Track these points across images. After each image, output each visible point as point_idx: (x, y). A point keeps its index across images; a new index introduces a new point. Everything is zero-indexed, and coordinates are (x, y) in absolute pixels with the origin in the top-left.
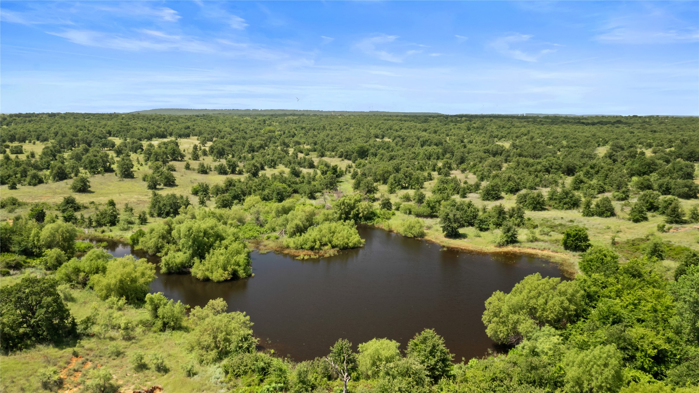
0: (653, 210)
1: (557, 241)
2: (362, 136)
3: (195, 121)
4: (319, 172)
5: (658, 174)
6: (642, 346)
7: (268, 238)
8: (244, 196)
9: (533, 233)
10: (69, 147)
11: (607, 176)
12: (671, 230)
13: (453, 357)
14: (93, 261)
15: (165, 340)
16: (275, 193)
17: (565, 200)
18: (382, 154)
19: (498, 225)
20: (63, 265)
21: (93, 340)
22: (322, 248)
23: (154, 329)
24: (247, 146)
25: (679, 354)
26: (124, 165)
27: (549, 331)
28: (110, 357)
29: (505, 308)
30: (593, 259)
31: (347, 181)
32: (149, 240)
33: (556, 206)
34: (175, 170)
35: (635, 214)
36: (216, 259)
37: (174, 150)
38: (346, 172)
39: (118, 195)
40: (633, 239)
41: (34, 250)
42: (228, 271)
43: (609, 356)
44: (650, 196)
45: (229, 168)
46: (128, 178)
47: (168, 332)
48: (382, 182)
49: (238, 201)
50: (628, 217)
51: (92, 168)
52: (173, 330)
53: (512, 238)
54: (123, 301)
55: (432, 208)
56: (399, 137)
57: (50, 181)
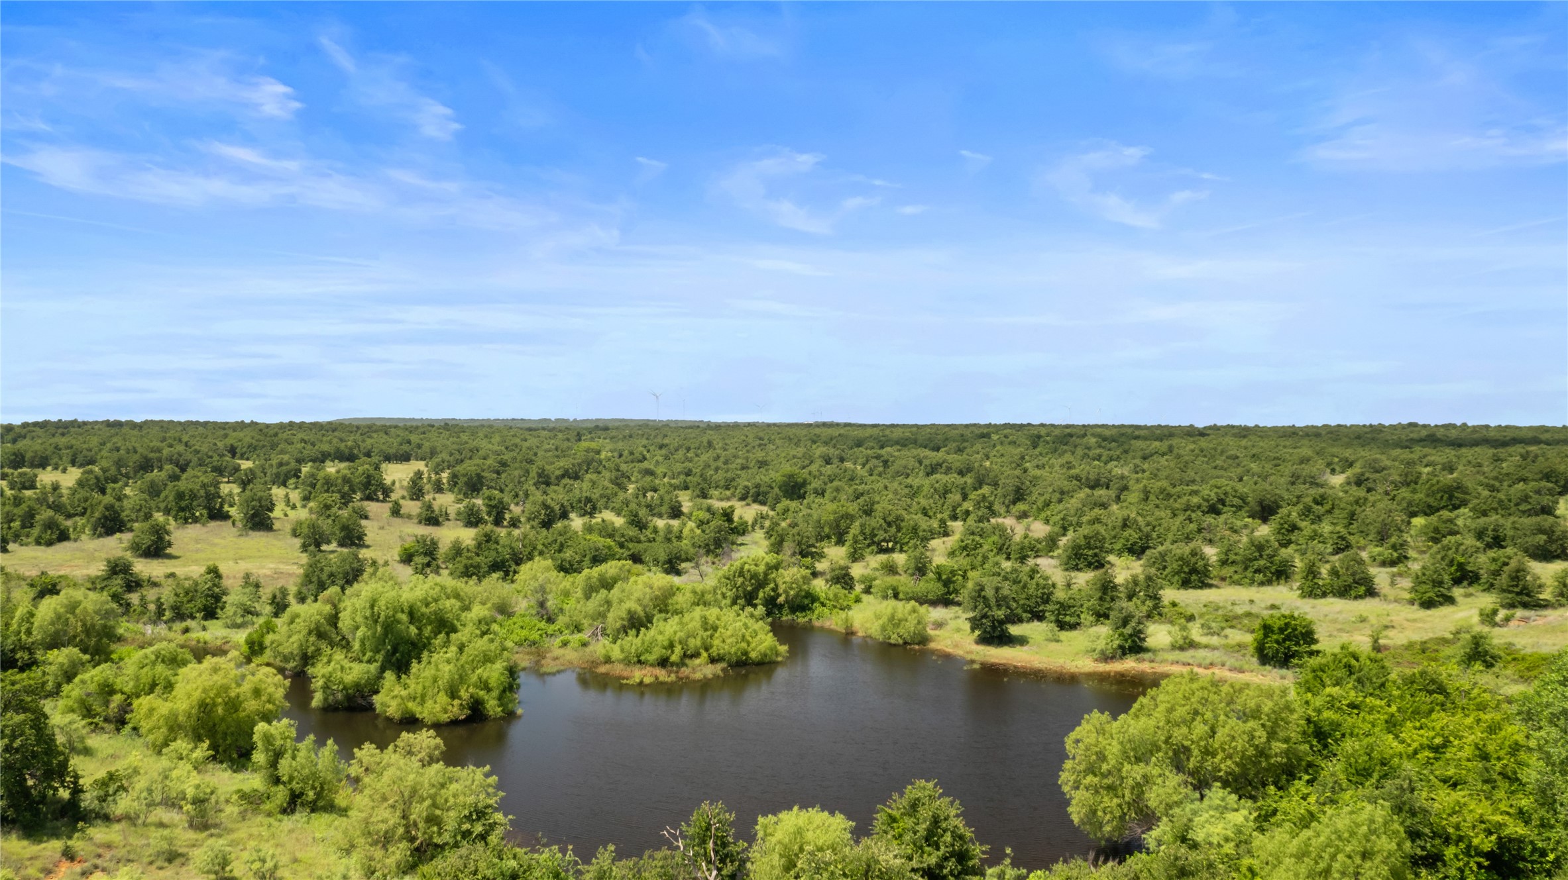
0: (1465, 583)
1: (1241, 646)
2: (794, 457)
3: (424, 433)
4: (691, 524)
5: (1473, 510)
6: (1457, 827)
7: (565, 644)
8: (518, 564)
9: (1184, 628)
10: (139, 475)
11: (1352, 516)
12: (1513, 623)
13: (983, 852)
14: (145, 669)
15: (291, 831)
16: (587, 558)
17: (1256, 564)
18: (837, 490)
19: (1101, 616)
20: (76, 680)
21: (117, 827)
22: (687, 661)
23: (267, 806)
24: (533, 474)
25: (1552, 850)
26: (253, 500)
27: (1223, 799)
28: (151, 863)
29: (1113, 750)
30: (1327, 665)
31: (756, 543)
32: (285, 639)
33: (1236, 577)
34: (366, 518)
35: (1424, 587)
36: (433, 672)
37: (369, 477)
38: (753, 526)
39: (231, 563)
40: (1423, 640)
41: (18, 656)
42: (460, 698)
43: (1373, 832)
44: (1457, 550)
45: (489, 514)
46: (259, 530)
47: (300, 817)
48: (834, 539)
49: (502, 573)
50: (1408, 596)
51: (182, 509)
52: (313, 811)
53: (1134, 641)
54: (202, 750)
55: (947, 583)
56: (878, 457)
57: (83, 537)
